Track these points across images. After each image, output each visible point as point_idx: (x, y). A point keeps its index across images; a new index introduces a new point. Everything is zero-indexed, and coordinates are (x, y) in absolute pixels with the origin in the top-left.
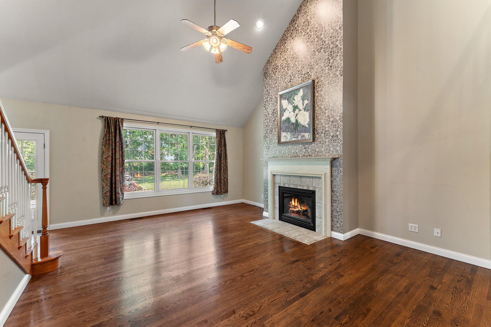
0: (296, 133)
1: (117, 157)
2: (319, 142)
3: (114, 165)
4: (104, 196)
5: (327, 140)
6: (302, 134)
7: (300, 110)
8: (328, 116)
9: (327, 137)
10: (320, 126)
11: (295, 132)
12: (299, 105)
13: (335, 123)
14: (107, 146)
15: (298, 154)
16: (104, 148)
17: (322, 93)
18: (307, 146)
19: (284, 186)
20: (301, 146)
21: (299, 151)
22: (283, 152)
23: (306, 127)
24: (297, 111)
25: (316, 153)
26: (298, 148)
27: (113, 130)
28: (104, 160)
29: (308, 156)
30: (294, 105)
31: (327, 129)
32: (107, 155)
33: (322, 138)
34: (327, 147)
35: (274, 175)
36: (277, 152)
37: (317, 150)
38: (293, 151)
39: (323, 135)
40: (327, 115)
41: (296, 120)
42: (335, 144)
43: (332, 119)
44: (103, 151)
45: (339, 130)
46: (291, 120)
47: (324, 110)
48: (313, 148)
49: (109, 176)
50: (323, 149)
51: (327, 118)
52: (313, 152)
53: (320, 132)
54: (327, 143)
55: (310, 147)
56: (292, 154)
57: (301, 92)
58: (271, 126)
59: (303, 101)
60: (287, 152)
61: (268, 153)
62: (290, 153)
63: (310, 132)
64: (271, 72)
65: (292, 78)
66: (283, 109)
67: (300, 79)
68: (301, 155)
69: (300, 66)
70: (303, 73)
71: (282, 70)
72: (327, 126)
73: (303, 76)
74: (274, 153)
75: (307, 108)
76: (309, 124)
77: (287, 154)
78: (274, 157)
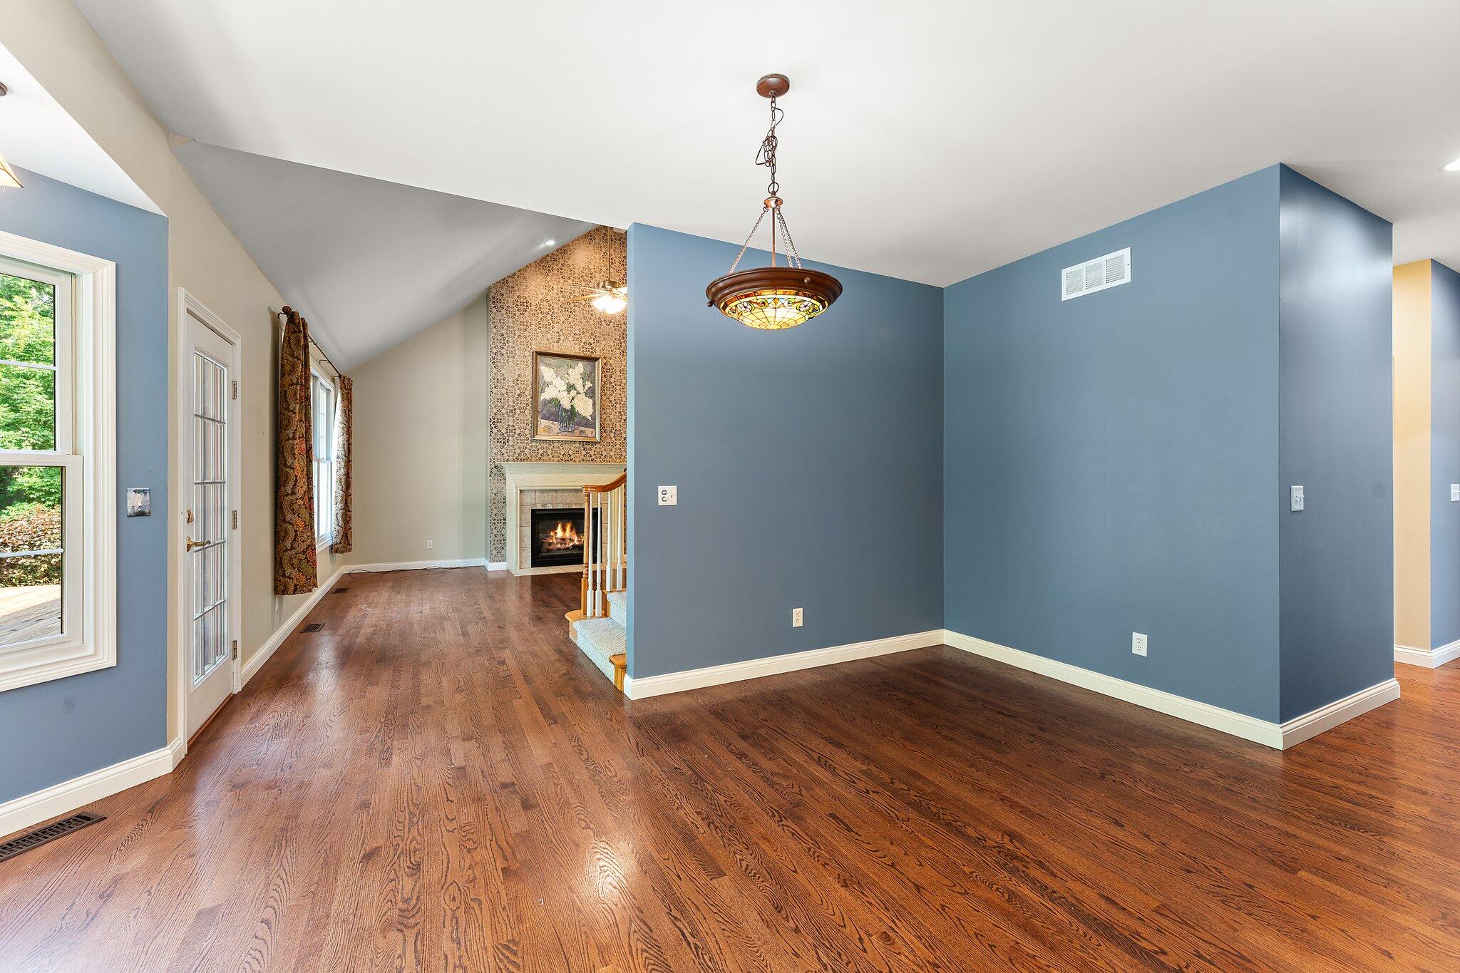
0: (571, 426)
5: (618, 442)
6: (582, 428)
7: (578, 393)
9: (618, 438)
11: (569, 424)
12: (576, 385)
15: (572, 456)
17: (612, 380)
18: (588, 447)
19: (542, 508)
20: (577, 445)
22: (541, 452)
23: (588, 420)
24: (573, 393)
25: (603, 457)
30: (567, 381)
34: (618, 451)
35: (521, 491)
36: (527, 451)
37: (604, 453)
38: (563, 452)
39: (612, 435)
41: (572, 406)
46: (560, 403)
47: (614, 402)
48: (598, 450)
50: (612, 453)
51: (618, 414)
52: (598, 456)
54: (618, 446)
55: (593, 449)
56: (561, 456)
57: (580, 367)
58: (511, 404)
59: (584, 381)
60: (549, 452)
61: (504, 451)
62: (556, 455)
63: (594, 428)
64: (511, 305)
65: (562, 338)
66: (545, 382)
67: (577, 346)
68: (577, 460)
69: (577, 328)
70: (583, 340)
71: (540, 316)
72: (618, 424)
73: (582, 344)
74: (518, 451)
75: (590, 393)
76: (593, 416)
77: (551, 456)
78: (518, 459)
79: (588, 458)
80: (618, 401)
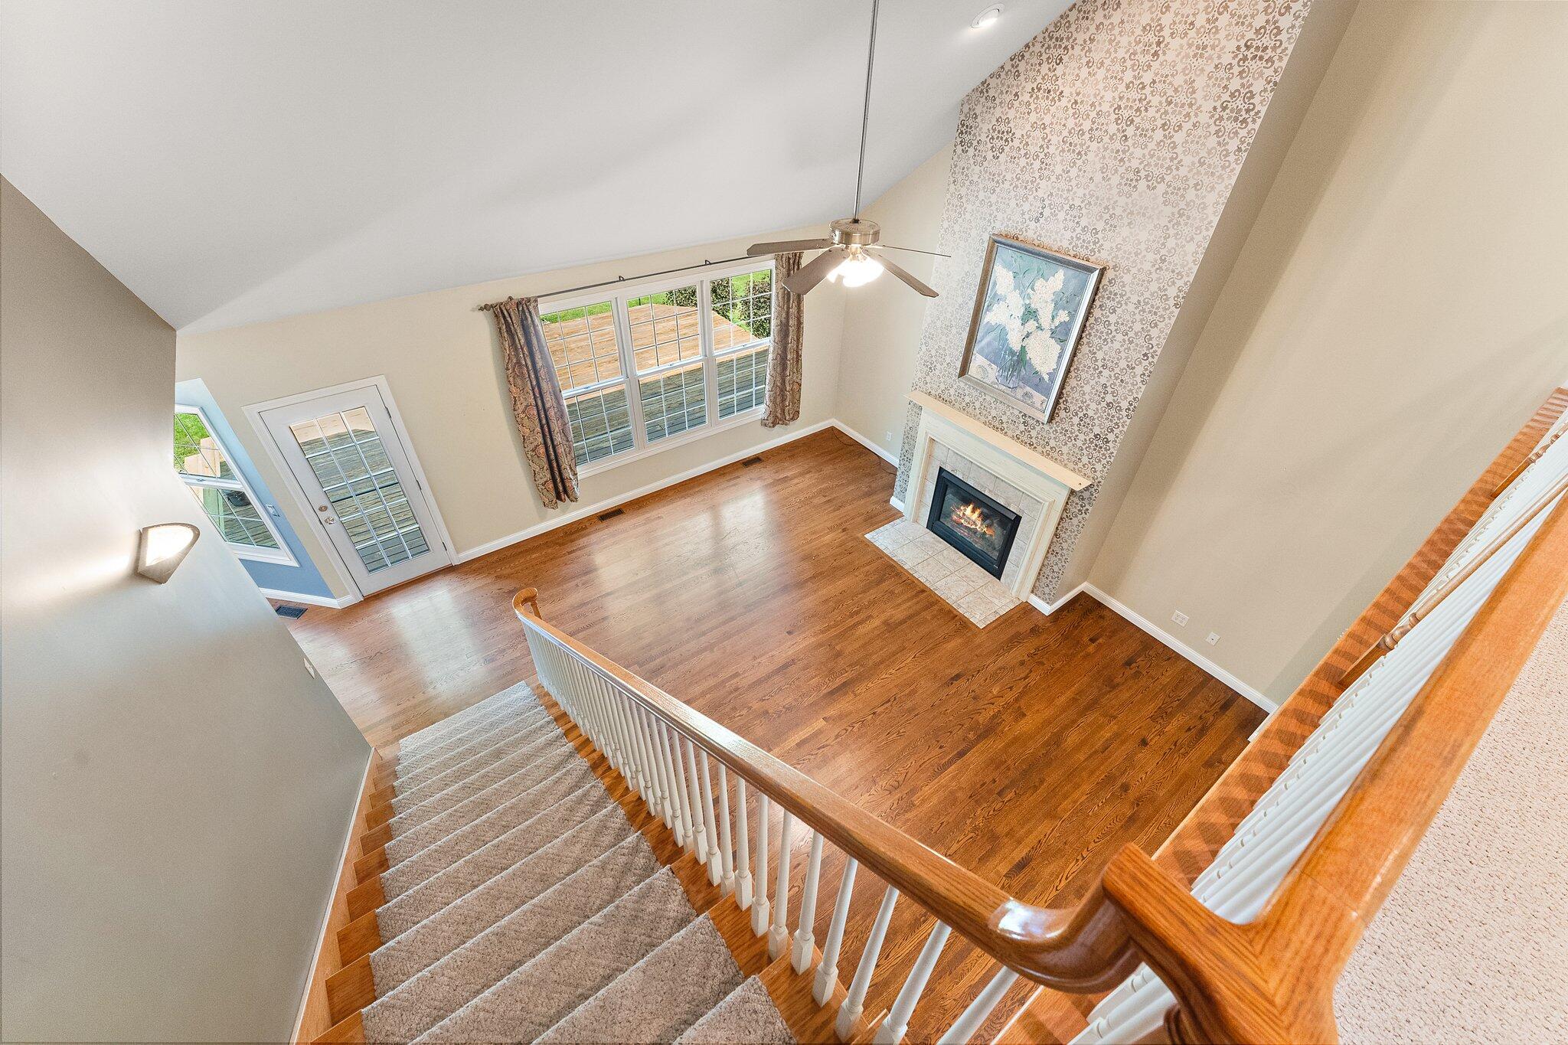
0: (1014, 379)
1: (548, 405)
2: (1062, 429)
3: (544, 421)
4: (539, 489)
5: (1082, 437)
6: (1028, 389)
7: (1039, 328)
8: (1105, 386)
9: (1085, 429)
10: (1076, 395)
11: (1012, 375)
12: (1040, 312)
13: (1113, 412)
14: (519, 382)
15: (1005, 425)
16: (513, 389)
17: (1113, 318)
18: (1030, 421)
19: (952, 473)
20: (1016, 412)
21: (1010, 421)
22: (967, 399)
23: (1041, 379)
24: (1031, 325)
25: (1048, 448)
26: (1008, 413)
27: (522, 341)
28: (523, 416)
29: (1026, 443)
30: (1027, 302)
31: (1090, 413)
32: (525, 404)
33: (1072, 425)
34: (1077, 450)
35: (933, 441)
36: (952, 391)
37: (1052, 443)
38: (994, 413)
39: (1076, 420)
40: (1103, 380)
41: (1023, 348)
42: (1096, 454)
43: (1109, 398)
44: (515, 398)
45: (1116, 431)
46: (1008, 337)
47: (1100, 364)
48: (1044, 434)
49: (542, 450)
50: (1065, 449)
51: (1100, 389)
52: (1042, 442)
53: (1072, 409)
54: (1079, 443)
56: (990, 418)
57: (1059, 279)
58: (949, 316)
59: (1057, 308)
60: (977, 405)
61: (928, 379)
62: (985, 412)
63: (1048, 396)
64: (983, 138)
65: (1047, 212)
66: (995, 294)
67: (1068, 235)
68: (1010, 433)
69: (1080, 192)
70: (1083, 223)
71: (1023, 162)
72: (1093, 406)
73: (1079, 230)
74: (943, 387)
75: (1060, 334)
76: (1052, 376)
77: (978, 411)
78: (940, 397)
79: (1025, 438)
80: (1109, 364)
